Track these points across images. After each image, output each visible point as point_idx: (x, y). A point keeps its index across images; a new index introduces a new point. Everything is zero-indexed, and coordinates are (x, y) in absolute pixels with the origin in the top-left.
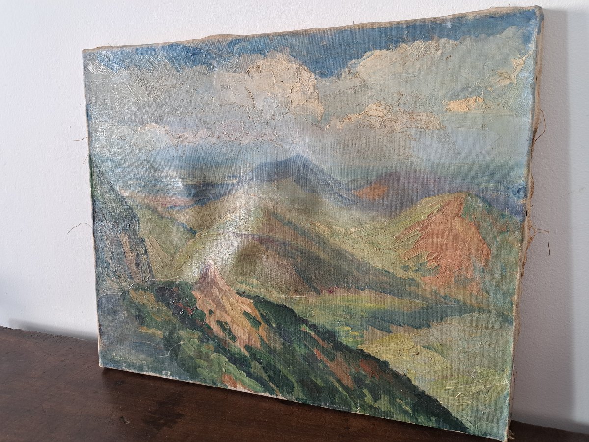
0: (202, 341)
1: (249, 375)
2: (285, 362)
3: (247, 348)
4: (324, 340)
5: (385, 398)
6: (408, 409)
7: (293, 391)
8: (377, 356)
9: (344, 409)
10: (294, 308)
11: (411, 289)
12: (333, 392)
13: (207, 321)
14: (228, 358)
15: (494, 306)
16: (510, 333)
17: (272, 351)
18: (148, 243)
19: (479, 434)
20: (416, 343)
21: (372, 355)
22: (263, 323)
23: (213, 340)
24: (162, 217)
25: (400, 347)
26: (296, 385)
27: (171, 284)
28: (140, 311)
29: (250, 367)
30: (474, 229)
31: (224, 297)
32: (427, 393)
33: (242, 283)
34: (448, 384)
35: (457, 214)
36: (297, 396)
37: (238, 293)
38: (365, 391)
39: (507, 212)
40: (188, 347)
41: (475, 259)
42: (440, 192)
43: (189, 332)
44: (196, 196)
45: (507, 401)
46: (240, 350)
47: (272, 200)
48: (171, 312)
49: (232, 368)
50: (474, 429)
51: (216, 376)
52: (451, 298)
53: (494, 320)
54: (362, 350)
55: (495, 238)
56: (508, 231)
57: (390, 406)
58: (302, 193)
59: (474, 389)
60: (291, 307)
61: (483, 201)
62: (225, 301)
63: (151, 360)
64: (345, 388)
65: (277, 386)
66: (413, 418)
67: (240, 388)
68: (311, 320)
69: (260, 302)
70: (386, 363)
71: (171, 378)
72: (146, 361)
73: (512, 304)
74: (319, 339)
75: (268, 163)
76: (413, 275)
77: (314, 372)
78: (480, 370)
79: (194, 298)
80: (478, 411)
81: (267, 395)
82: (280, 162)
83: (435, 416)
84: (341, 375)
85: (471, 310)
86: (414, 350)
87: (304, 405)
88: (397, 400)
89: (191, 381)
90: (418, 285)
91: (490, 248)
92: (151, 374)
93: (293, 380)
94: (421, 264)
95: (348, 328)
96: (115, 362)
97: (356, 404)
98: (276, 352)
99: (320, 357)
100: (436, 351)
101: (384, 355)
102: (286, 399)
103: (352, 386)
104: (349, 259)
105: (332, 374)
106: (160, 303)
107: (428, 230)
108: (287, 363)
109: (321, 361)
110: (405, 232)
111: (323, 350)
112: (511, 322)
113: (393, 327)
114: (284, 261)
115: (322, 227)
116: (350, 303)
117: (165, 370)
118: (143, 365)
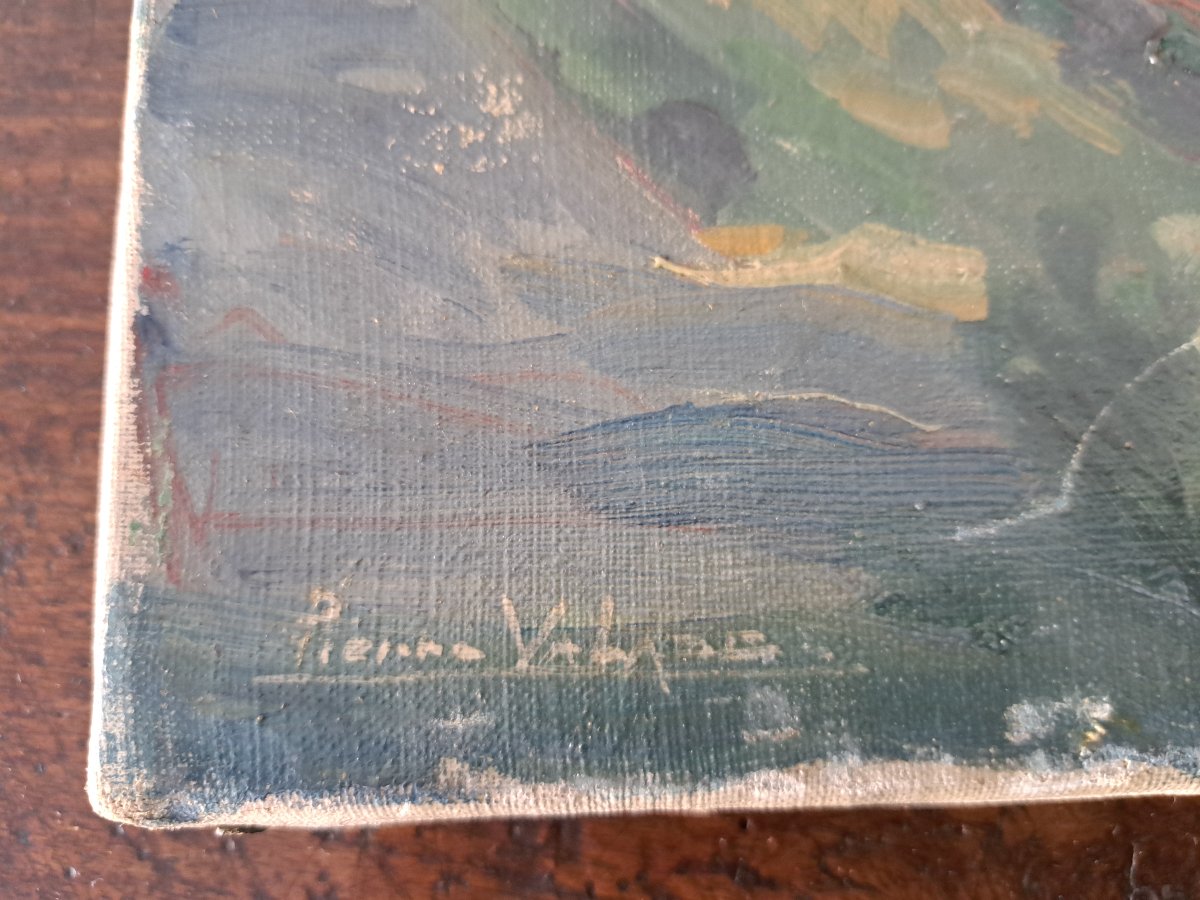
117: (1041, 689)
118: (738, 688)
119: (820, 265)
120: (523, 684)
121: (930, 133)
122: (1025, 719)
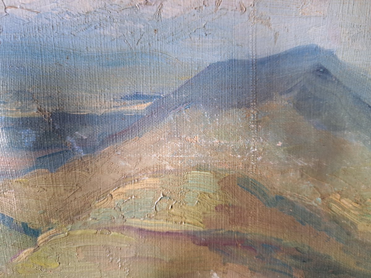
44: (37, 146)
47: (243, 151)
58: (311, 132)
75: (232, 63)
82: (262, 62)
115: (344, 201)
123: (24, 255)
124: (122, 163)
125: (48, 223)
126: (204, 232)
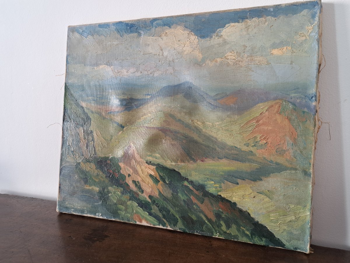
0: (122, 193)
1: (150, 214)
2: (173, 205)
3: (150, 197)
4: (197, 190)
5: (234, 226)
6: (248, 233)
7: (177, 224)
8: (230, 199)
9: (208, 234)
10: (180, 171)
11: (250, 157)
12: (202, 223)
13: (127, 181)
14: (138, 204)
15: (300, 166)
16: (309, 183)
17: (165, 199)
18: (95, 134)
19: (292, 249)
20: (253, 190)
21: (226, 198)
22: (161, 181)
23: (130, 192)
24: (104, 118)
25: (243, 193)
26: (179, 220)
27: (106, 159)
28: (86, 175)
29: (151, 209)
30: (287, 120)
31: (138, 165)
32: (260, 223)
33: (150, 156)
34: (273, 216)
35: (277, 112)
36: (180, 227)
37: (147, 163)
38: (222, 222)
39: (306, 110)
40: (113, 197)
41: (288, 138)
42: (267, 100)
43: (115, 188)
44: (126, 105)
45: (309, 226)
46: (146, 198)
47: (170, 107)
48: (105, 176)
49: (140, 210)
50: (289, 245)
51: (129, 215)
52: (274, 162)
53: (300, 175)
54: (220, 196)
55: (299, 125)
56: (307, 121)
57: (237, 232)
58: (188, 103)
59: (289, 219)
60: (178, 171)
61: (292, 104)
62: (138, 168)
63: (89, 206)
64: (210, 220)
65: (167, 221)
66: (251, 239)
67: (144, 223)
68: (190, 178)
69: (160, 168)
70: (235, 204)
71: (101, 217)
72: (86, 207)
73: (310, 164)
74: (194, 190)
75: (169, 86)
76: (252, 149)
77: (191, 211)
78: (292, 206)
79: (120, 166)
80: (291, 233)
81: (161, 227)
82: (175, 86)
83: (265, 238)
84: (207, 212)
85: (286, 169)
86: (252, 195)
87: (184, 233)
88: (241, 227)
89: (113, 220)
90: (254, 155)
91: (296, 131)
92: (89, 215)
93: (178, 217)
94: (256, 142)
95: (213, 182)
96: (67, 208)
97: (216, 231)
98: (168, 199)
99: (195, 201)
100: (265, 195)
101: (234, 199)
102: (173, 230)
103: (214, 219)
104: (214, 141)
105: (202, 212)
106: (99, 170)
107: (261, 122)
108: (175, 206)
109: (195, 204)
110: (247, 124)
111: (197, 197)
112: (310, 175)
113: (239, 181)
114: (175, 143)
115: (198, 123)
116: (214, 167)
117: (98, 213)
118: (84, 210)
119: (91, 188)
120: (75, 208)
121: (97, 180)
122: (97, 214)
123: (120, 133)
124: (144, 111)
125: (127, 125)
126: (160, 127)
